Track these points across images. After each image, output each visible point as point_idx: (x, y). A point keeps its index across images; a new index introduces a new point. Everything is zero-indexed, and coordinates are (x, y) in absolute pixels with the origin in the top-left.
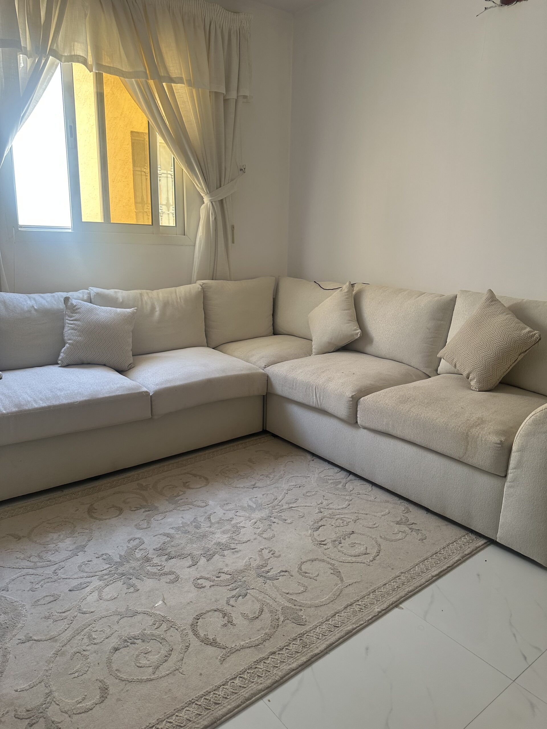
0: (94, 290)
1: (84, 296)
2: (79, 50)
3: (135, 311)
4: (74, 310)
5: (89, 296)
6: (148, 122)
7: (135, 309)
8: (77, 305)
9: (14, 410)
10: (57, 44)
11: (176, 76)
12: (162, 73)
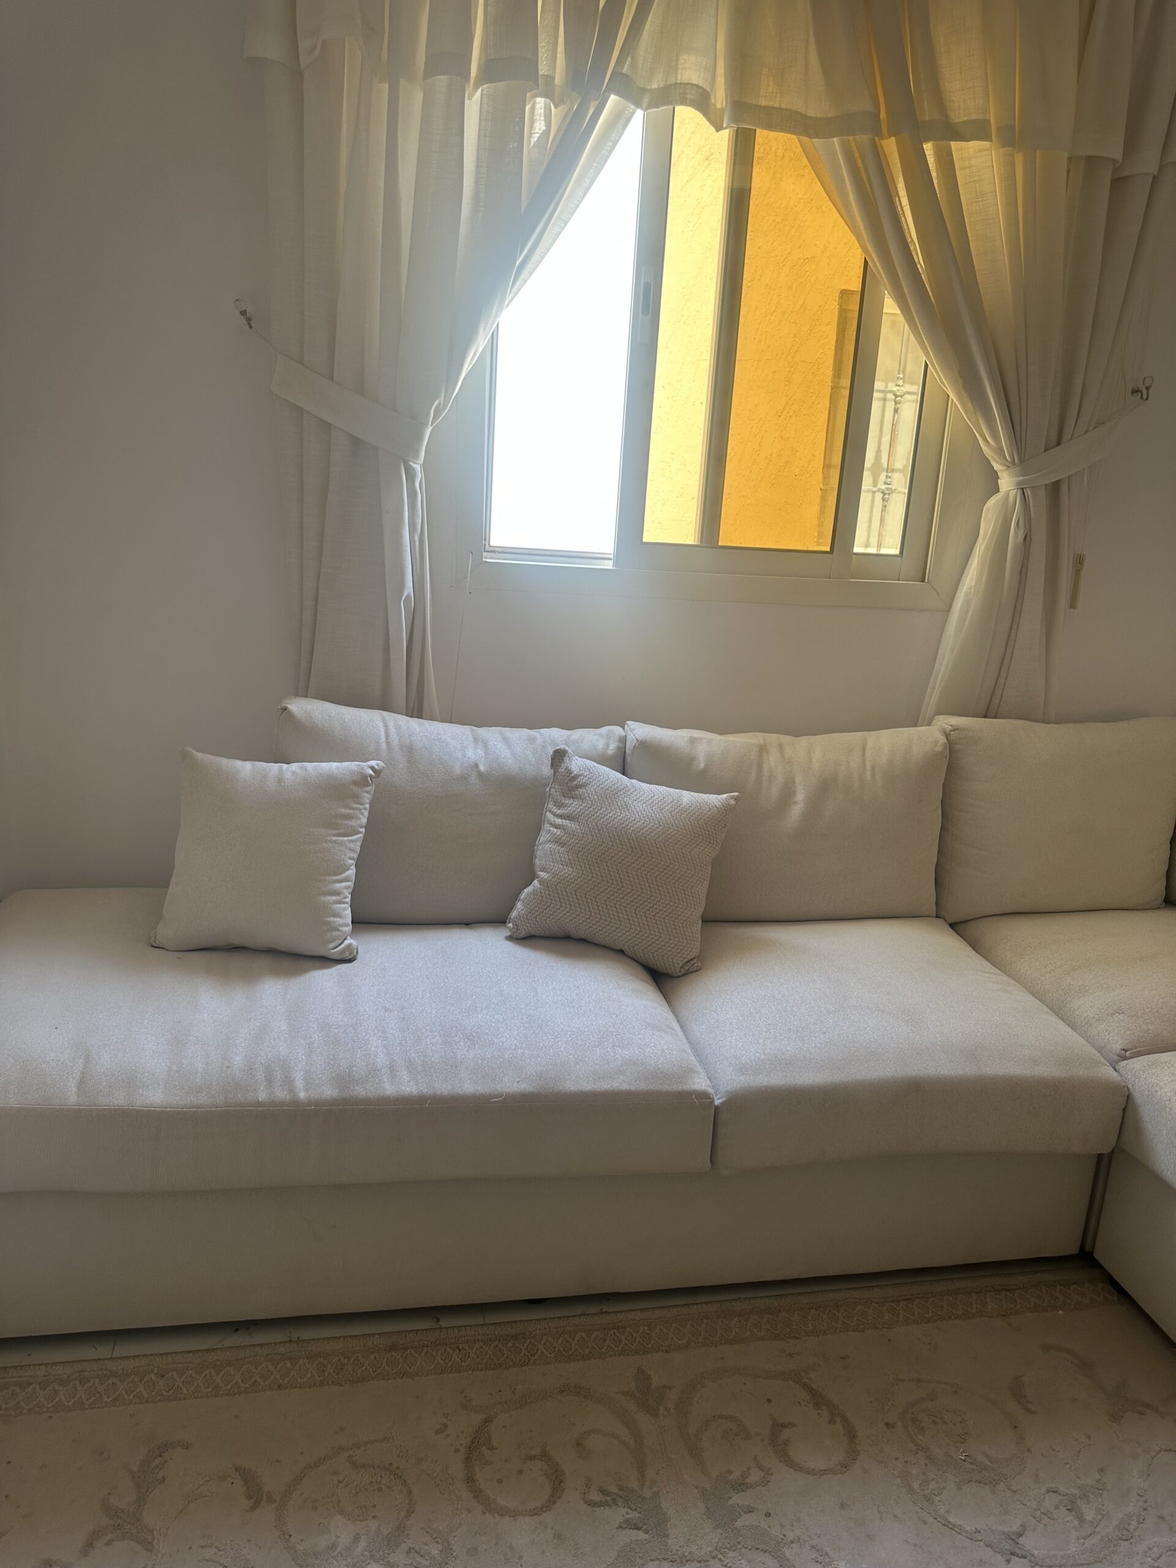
0: (638, 731)
1: (608, 745)
2: (691, 71)
3: (732, 802)
4: (571, 789)
5: (621, 745)
6: (866, 262)
7: (732, 797)
8: (580, 775)
9: (329, 1092)
10: (633, 59)
11: (965, 119)
12: (927, 112)
